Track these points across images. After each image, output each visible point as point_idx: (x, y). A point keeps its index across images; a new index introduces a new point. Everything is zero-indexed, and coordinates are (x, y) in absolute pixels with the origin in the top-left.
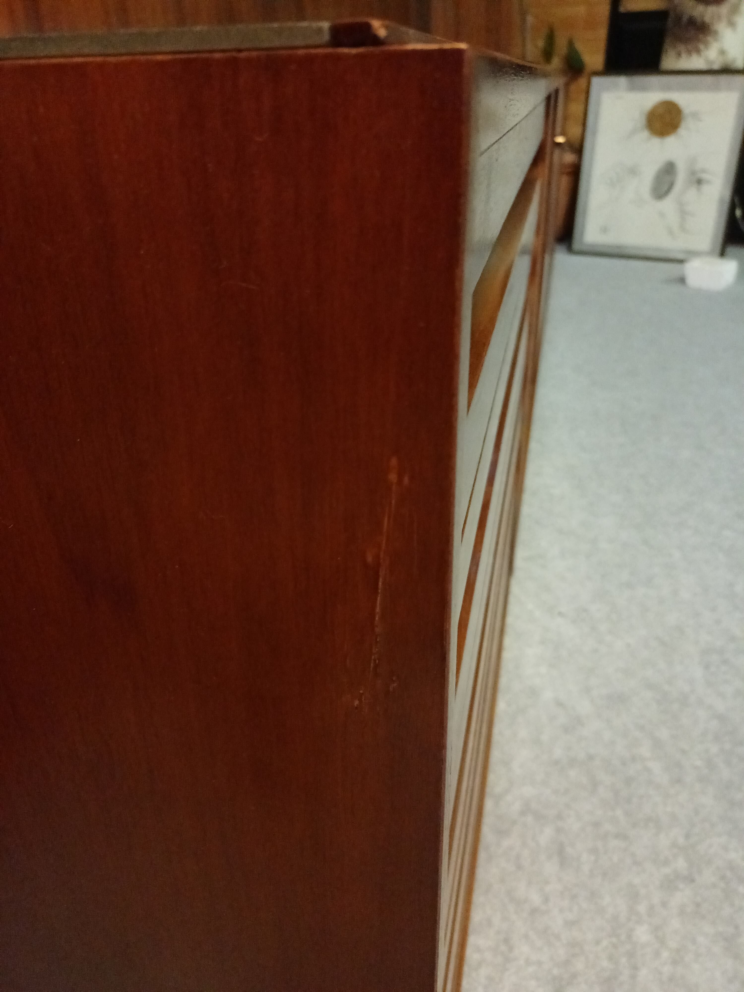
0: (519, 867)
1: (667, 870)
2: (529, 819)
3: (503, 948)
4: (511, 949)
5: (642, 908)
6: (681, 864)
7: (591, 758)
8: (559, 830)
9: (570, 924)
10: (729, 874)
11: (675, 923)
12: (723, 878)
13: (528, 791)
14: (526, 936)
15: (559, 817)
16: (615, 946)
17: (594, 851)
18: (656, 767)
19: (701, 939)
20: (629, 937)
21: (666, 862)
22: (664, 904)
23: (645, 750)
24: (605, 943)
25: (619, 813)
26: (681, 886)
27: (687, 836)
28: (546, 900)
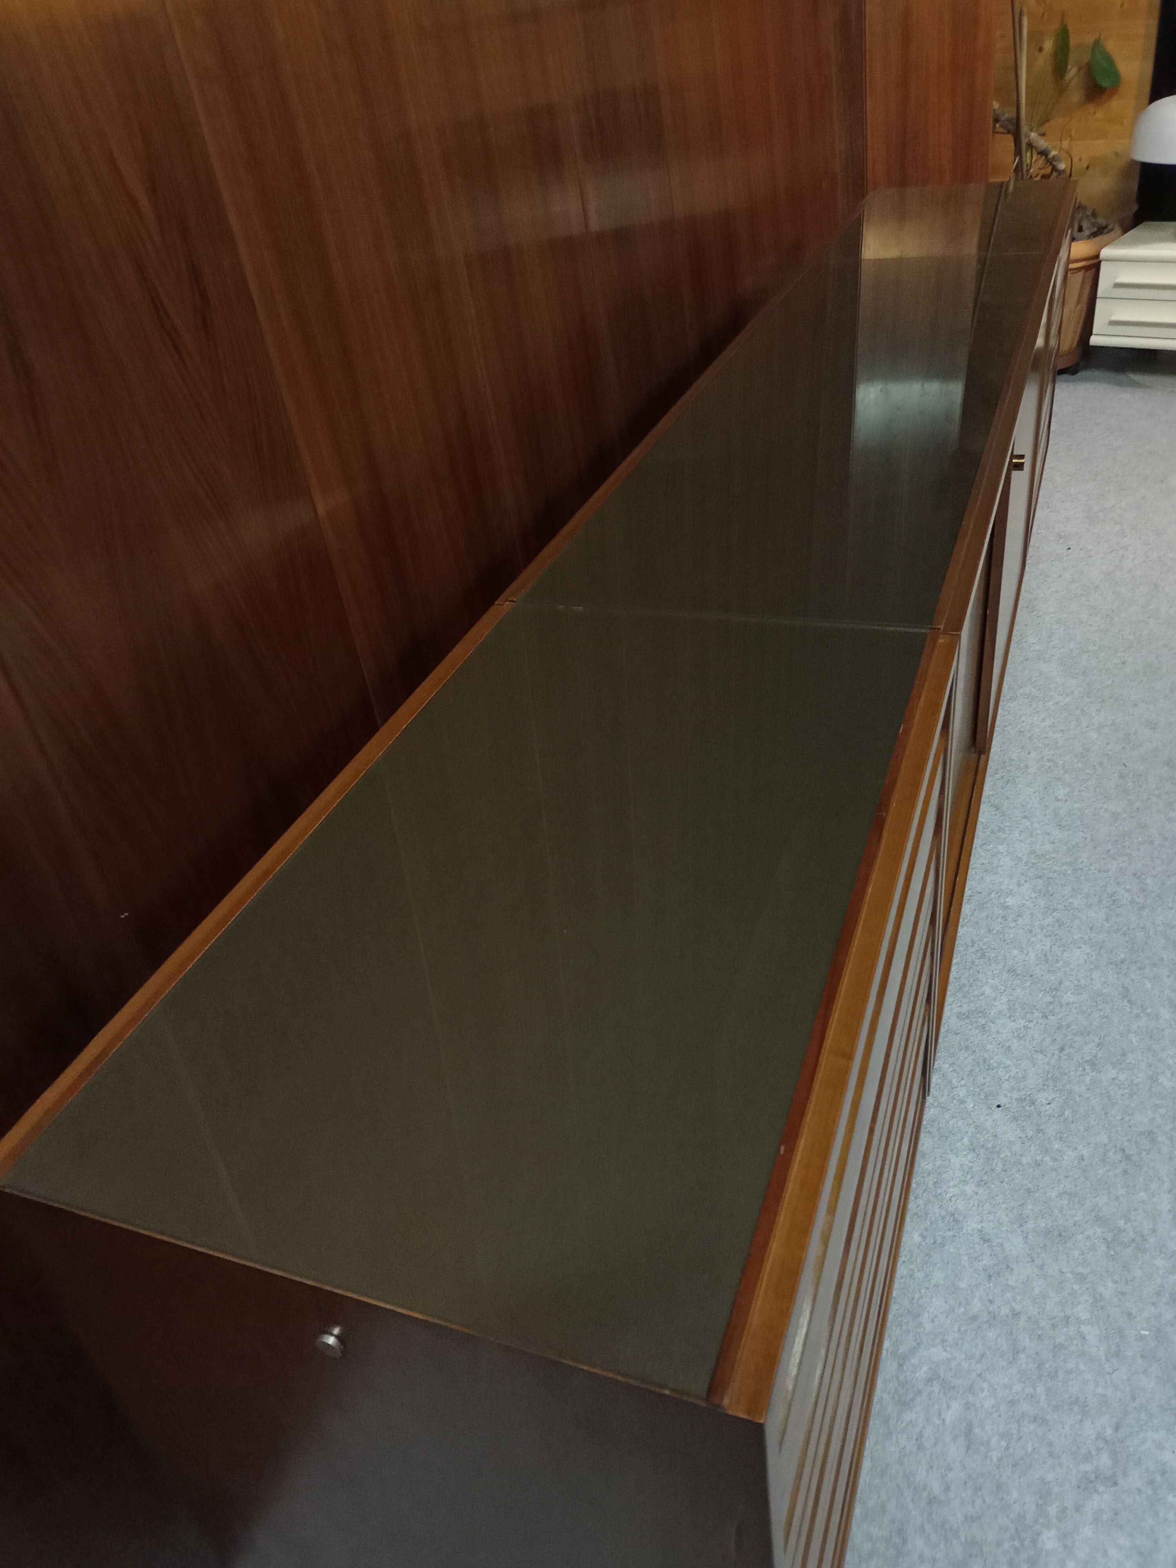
0: (920, 1447)
1: (1087, 1467)
2: (936, 1388)
3: (897, 1540)
4: (905, 1542)
5: (1052, 1510)
6: (1105, 1461)
7: (1015, 1314)
8: (968, 1406)
9: (970, 1519)
10: (1159, 1478)
11: (1087, 1531)
12: (1151, 1482)
13: (938, 1353)
14: (922, 1528)
15: (971, 1389)
16: (1017, 1550)
17: (1006, 1435)
18: (1092, 1332)
19: (1113, 1552)
20: (1034, 1542)
21: (1088, 1457)
22: (1078, 1508)
23: (1082, 1311)
24: (1006, 1546)
25: (1040, 1389)
26: (1101, 1489)
27: (1117, 1428)
28: (947, 1489)
